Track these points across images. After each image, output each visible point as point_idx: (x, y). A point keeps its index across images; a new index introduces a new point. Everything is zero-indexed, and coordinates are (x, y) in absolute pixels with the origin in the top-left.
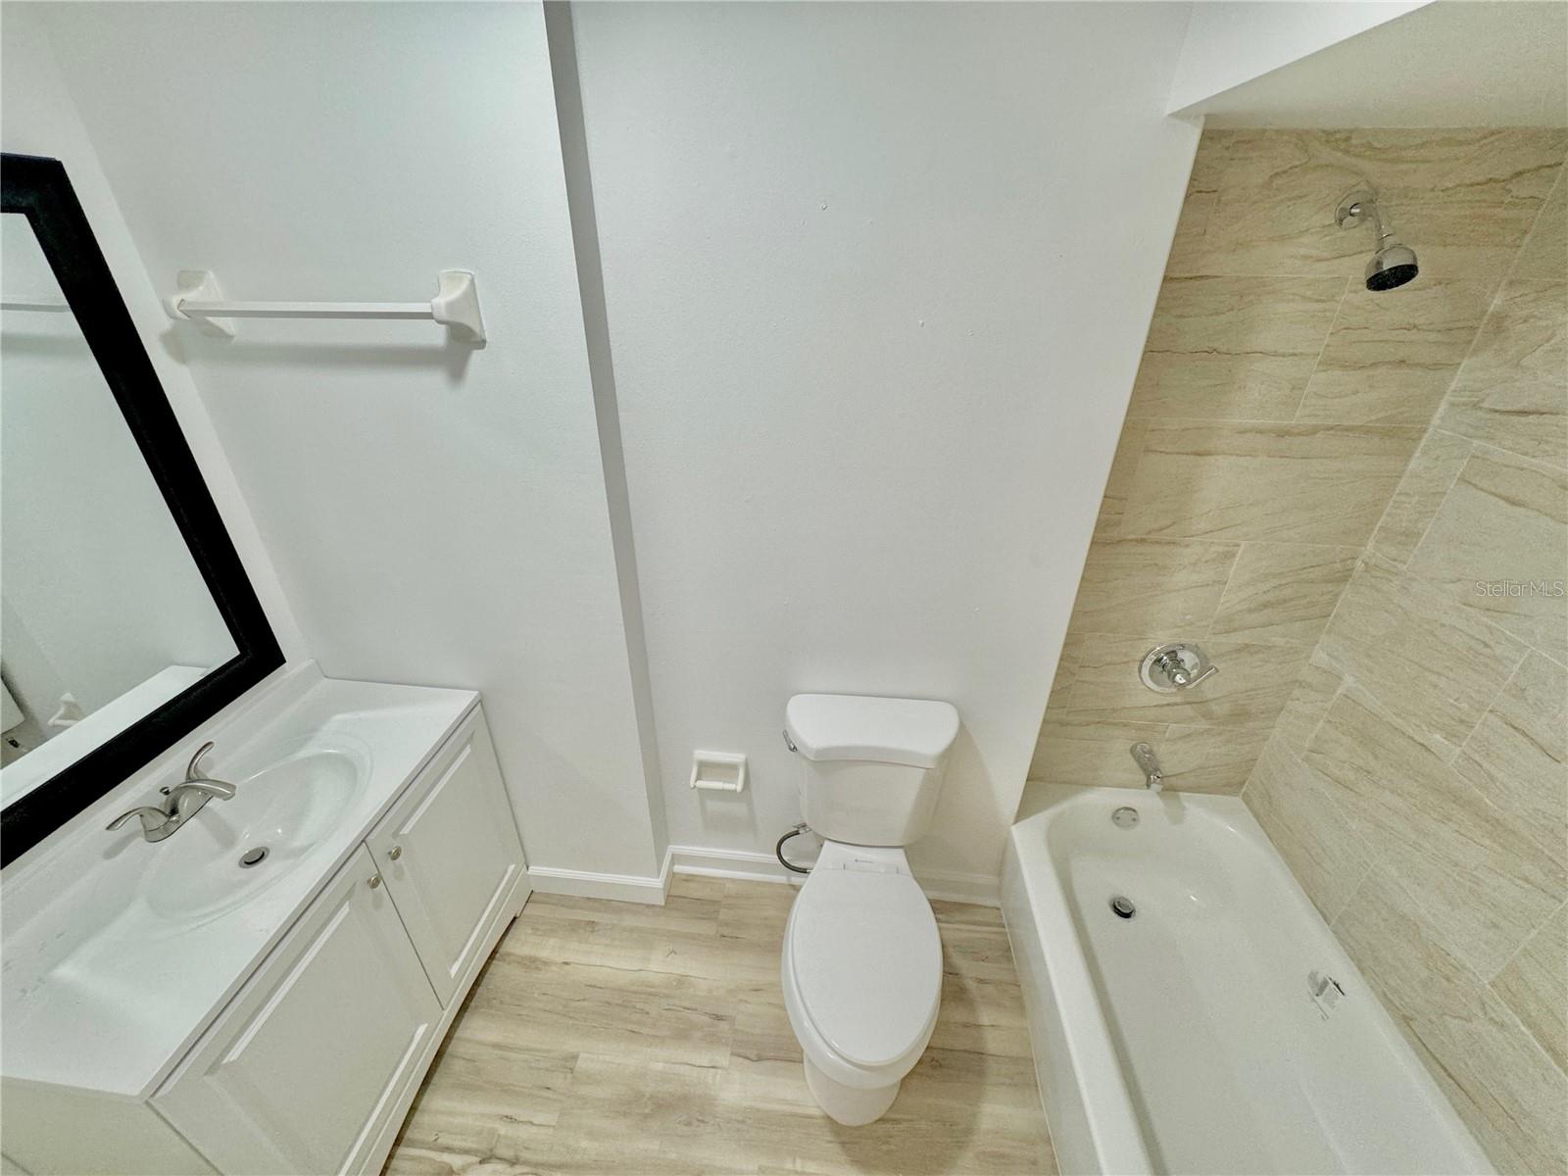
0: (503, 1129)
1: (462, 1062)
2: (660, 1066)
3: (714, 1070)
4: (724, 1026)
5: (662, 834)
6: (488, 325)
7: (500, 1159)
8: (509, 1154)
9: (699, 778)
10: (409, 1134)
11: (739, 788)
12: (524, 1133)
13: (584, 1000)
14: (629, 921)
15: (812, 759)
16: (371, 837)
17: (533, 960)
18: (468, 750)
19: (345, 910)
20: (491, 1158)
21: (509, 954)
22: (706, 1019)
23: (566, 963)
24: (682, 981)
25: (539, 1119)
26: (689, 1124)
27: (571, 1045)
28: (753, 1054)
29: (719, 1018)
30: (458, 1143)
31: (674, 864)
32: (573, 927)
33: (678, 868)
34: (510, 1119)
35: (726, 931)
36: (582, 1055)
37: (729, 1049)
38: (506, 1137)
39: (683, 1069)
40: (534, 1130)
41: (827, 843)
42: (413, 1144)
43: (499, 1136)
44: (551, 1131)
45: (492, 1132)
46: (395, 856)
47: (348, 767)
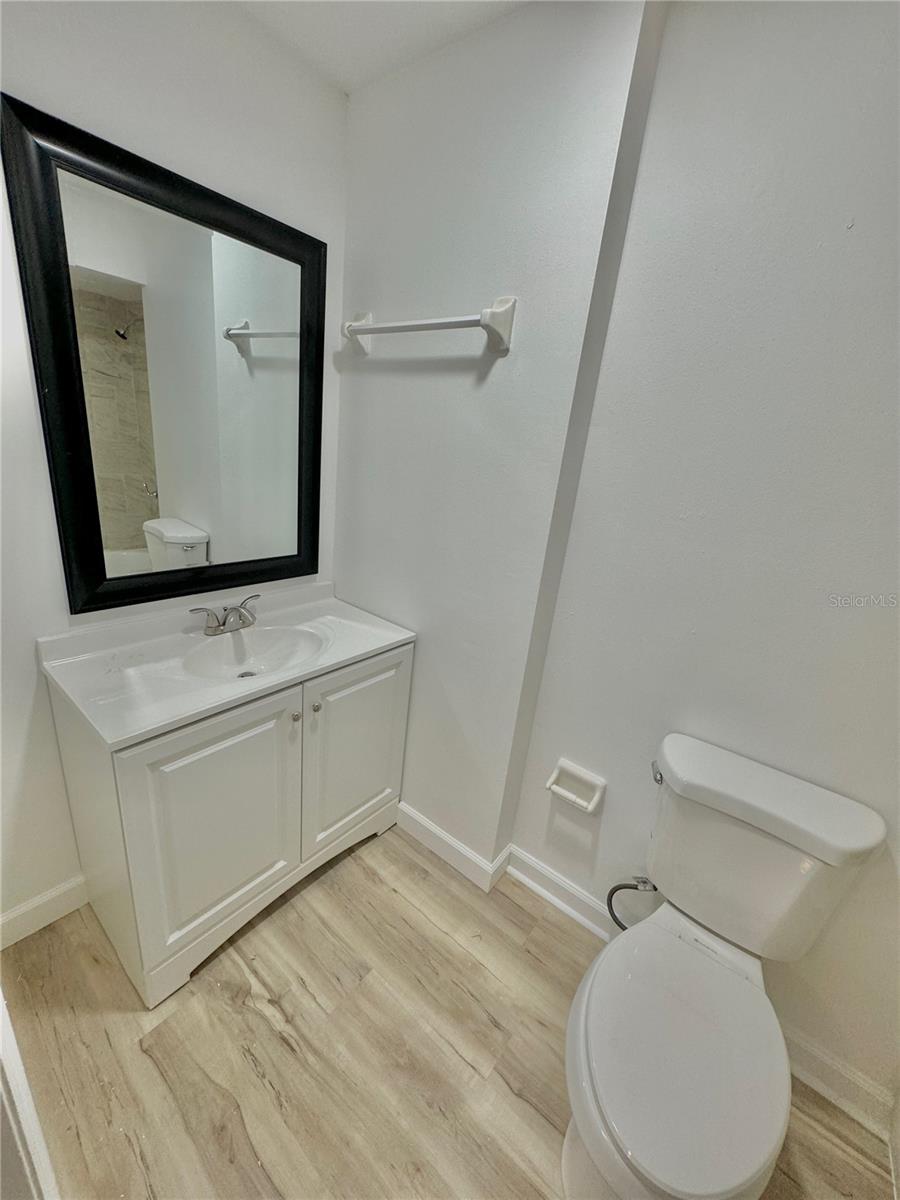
0: (295, 987)
1: (296, 915)
2: (428, 1029)
3: (473, 1071)
4: (497, 1035)
5: (508, 826)
6: (514, 340)
7: (282, 1010)
8: (289, 1010)
9: (556, 782)
10: (241, 942)
11: (591, 807)
12: (306, 1002)
13: (395, 928)
14: (454, 887)
15: (678, 792)
16: (307, 684)
17: (375, 874)
18: (392, 672)
19: (271, 725)
20: (276, 1003)
21: (360, 858)
22: (484, 1017)
23: (395, 891)
24: (477, 967)
25: (321, 999)
26: (430, 1105)
27: (370, 957)
28: (516, 1085)
29: (497, 1025)
30: (263, 973)
31: (509, 864)
32: (412, 867)
33: (510, 869)
34: (303, 982)
35: (533, 949)
36: (373, 971)
37: (495, 1062)
38: (294, 995)
39: (446, 1048)
40: (314, 1005)
41: (665, 904)
42: (239, 951)
43: (290, 990)
44: (324, 1016)
45: (287, 984)
46: (316, 709)
47: (318, 642)
